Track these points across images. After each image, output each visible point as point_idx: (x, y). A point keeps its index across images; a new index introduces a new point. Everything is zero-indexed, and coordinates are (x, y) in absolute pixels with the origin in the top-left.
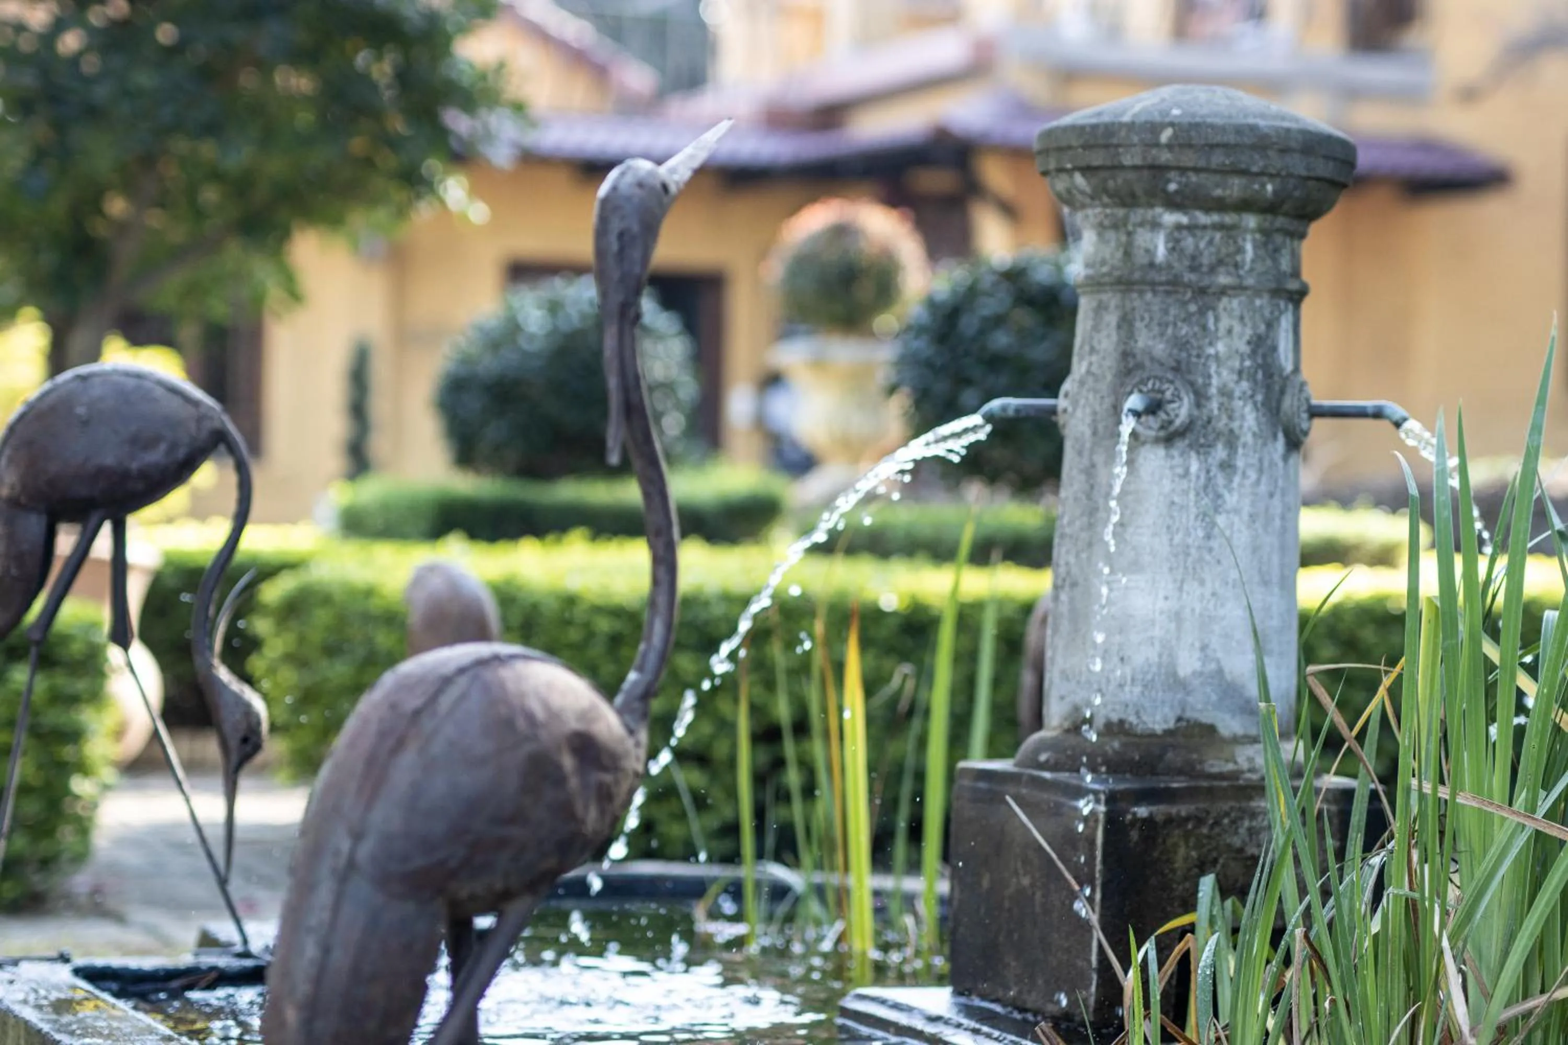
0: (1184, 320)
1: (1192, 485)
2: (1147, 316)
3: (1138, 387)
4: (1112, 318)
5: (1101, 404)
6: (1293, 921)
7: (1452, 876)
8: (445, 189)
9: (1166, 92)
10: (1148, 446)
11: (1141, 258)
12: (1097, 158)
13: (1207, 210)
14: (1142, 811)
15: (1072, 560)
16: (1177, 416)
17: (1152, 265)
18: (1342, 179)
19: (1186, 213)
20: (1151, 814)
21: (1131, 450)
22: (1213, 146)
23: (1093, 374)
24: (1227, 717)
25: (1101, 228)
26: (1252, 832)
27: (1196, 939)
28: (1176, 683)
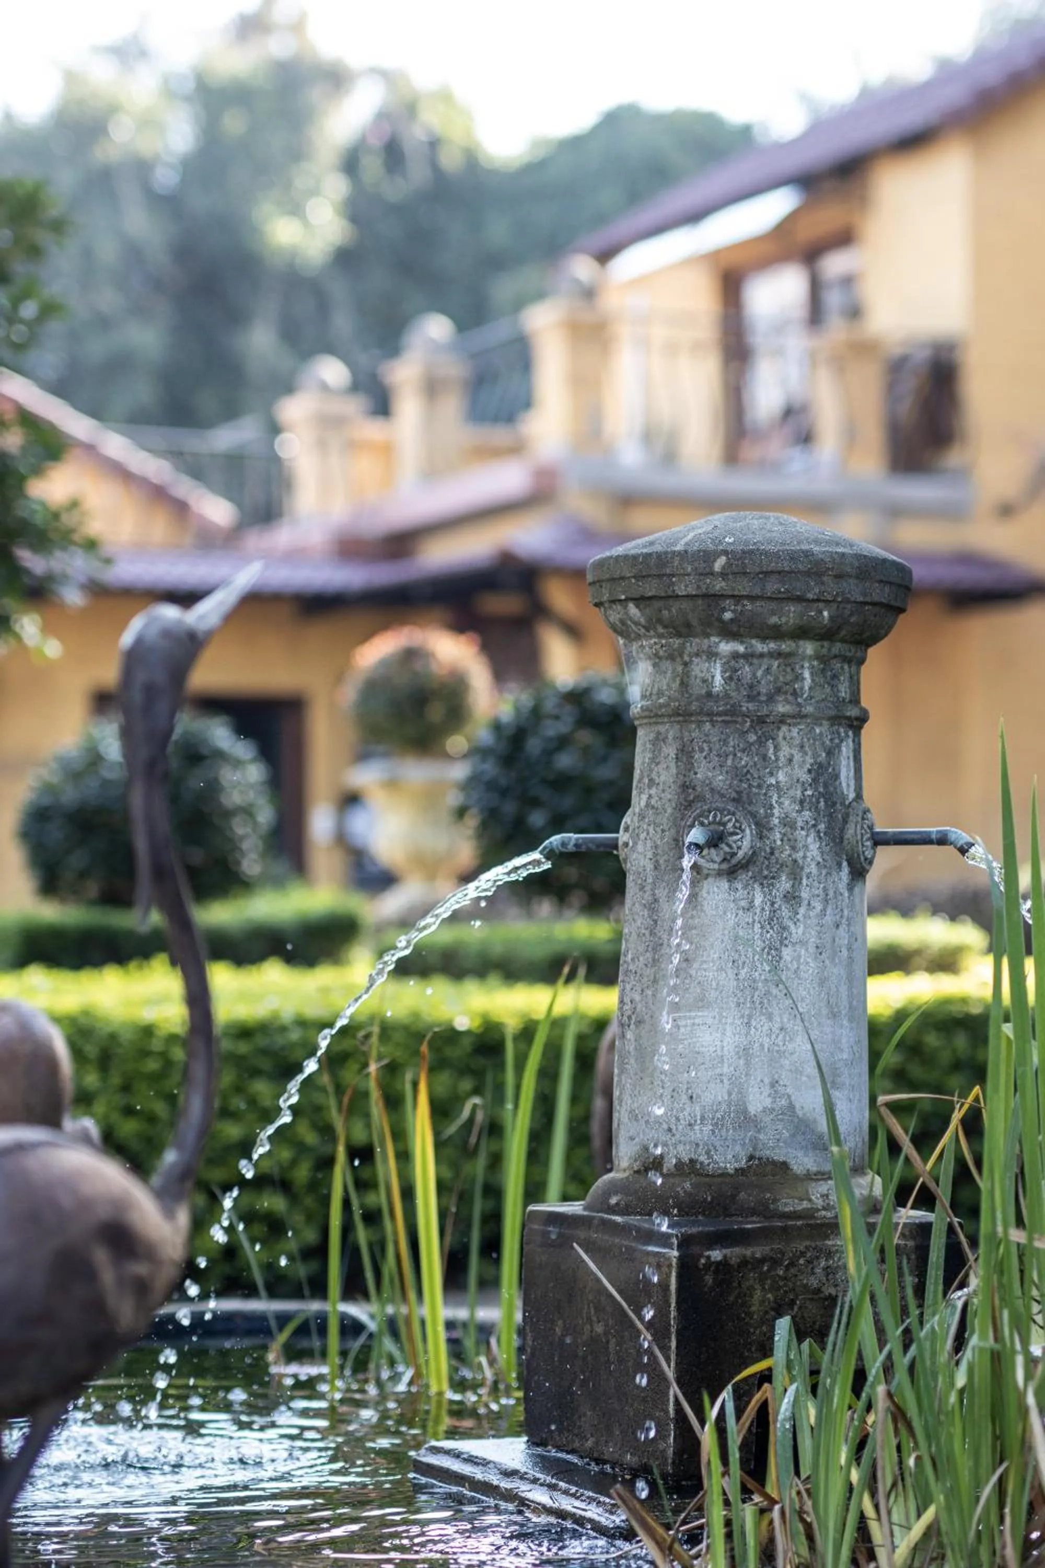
0: (743, 751)
1: (756, 918)
2: (705, 746)
3: (698, 820)
4: (670, 751)
5: (662, 838)
6: (874, 1371)
7: (1036, 1318)
8: (22, 627)
9: (718, 519)
10: (710, 880)
11: (698, 689)
12: (651, 588)
13: (764, 638)
14: (716, 1255)
15: (637, 998)
16: (739, 848)
17: (709, 695)
18: (898, 604)
19: (742, 643)
20: (725, 1256)
21: (694, 883)
22: (767, 573)
23: (653, 807)
24: (800, 1154)
25: (656, 660)
26: (829, 1271)
27: (774, 1389)
28: (745, 1120)
